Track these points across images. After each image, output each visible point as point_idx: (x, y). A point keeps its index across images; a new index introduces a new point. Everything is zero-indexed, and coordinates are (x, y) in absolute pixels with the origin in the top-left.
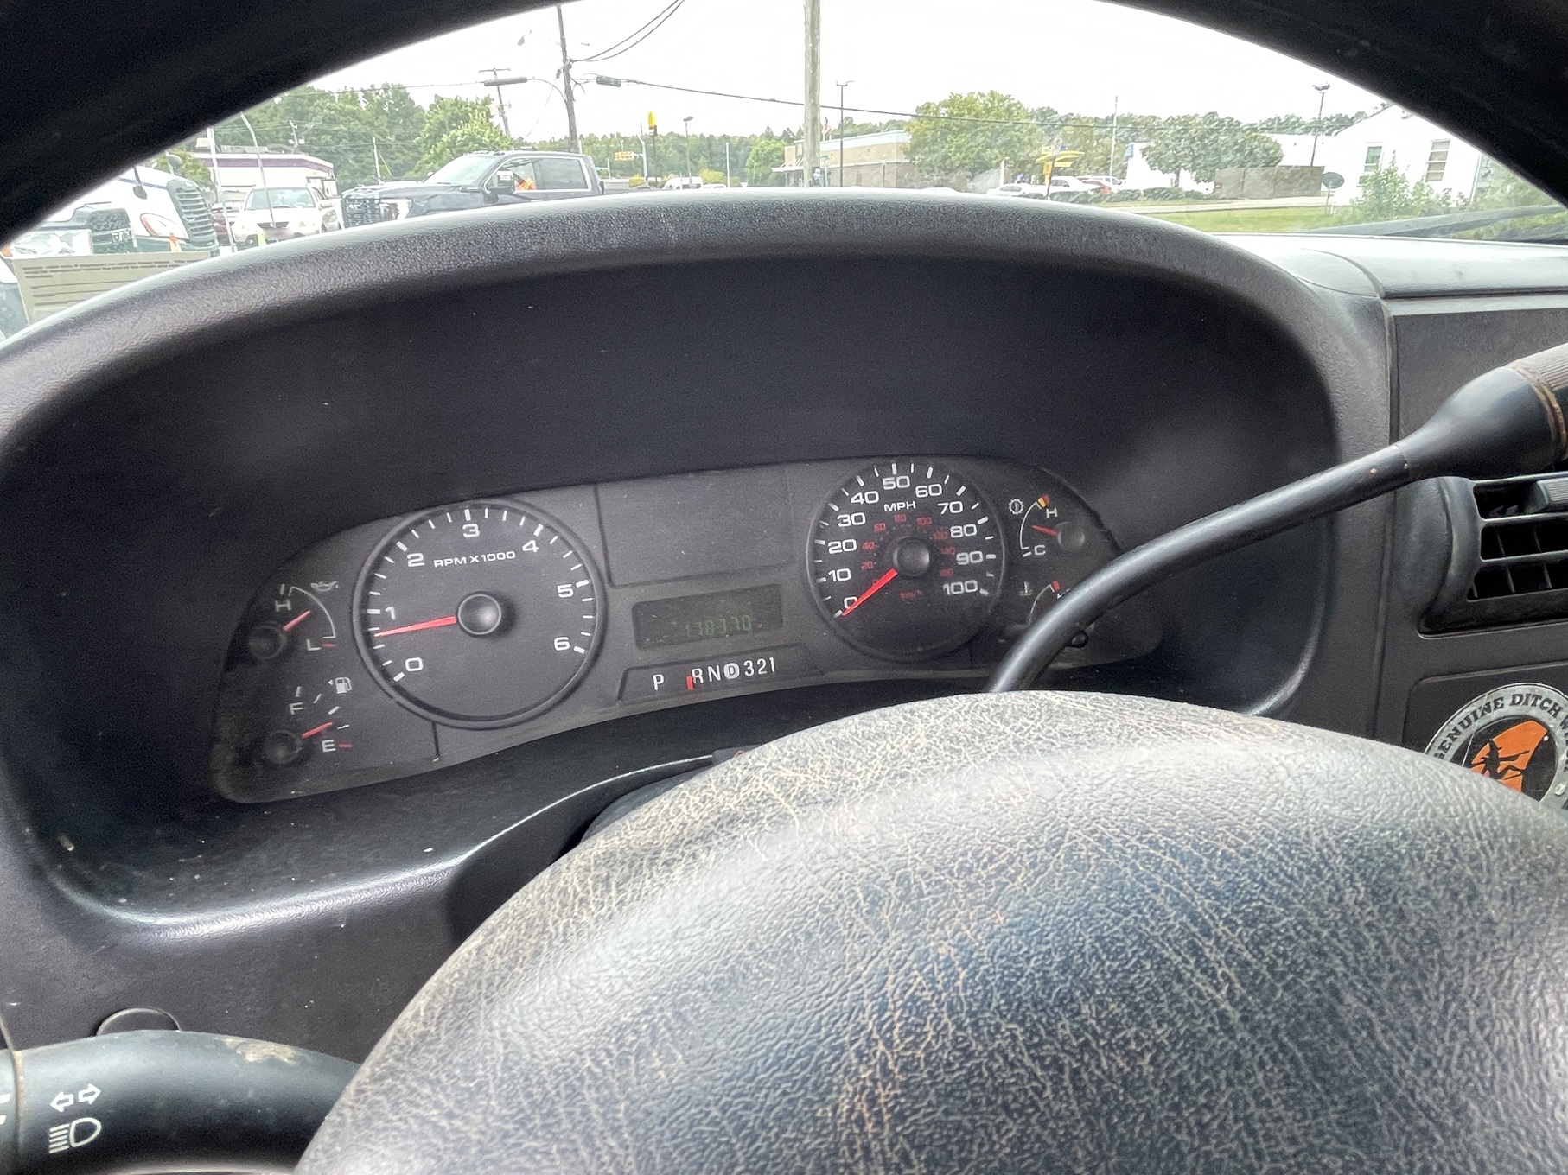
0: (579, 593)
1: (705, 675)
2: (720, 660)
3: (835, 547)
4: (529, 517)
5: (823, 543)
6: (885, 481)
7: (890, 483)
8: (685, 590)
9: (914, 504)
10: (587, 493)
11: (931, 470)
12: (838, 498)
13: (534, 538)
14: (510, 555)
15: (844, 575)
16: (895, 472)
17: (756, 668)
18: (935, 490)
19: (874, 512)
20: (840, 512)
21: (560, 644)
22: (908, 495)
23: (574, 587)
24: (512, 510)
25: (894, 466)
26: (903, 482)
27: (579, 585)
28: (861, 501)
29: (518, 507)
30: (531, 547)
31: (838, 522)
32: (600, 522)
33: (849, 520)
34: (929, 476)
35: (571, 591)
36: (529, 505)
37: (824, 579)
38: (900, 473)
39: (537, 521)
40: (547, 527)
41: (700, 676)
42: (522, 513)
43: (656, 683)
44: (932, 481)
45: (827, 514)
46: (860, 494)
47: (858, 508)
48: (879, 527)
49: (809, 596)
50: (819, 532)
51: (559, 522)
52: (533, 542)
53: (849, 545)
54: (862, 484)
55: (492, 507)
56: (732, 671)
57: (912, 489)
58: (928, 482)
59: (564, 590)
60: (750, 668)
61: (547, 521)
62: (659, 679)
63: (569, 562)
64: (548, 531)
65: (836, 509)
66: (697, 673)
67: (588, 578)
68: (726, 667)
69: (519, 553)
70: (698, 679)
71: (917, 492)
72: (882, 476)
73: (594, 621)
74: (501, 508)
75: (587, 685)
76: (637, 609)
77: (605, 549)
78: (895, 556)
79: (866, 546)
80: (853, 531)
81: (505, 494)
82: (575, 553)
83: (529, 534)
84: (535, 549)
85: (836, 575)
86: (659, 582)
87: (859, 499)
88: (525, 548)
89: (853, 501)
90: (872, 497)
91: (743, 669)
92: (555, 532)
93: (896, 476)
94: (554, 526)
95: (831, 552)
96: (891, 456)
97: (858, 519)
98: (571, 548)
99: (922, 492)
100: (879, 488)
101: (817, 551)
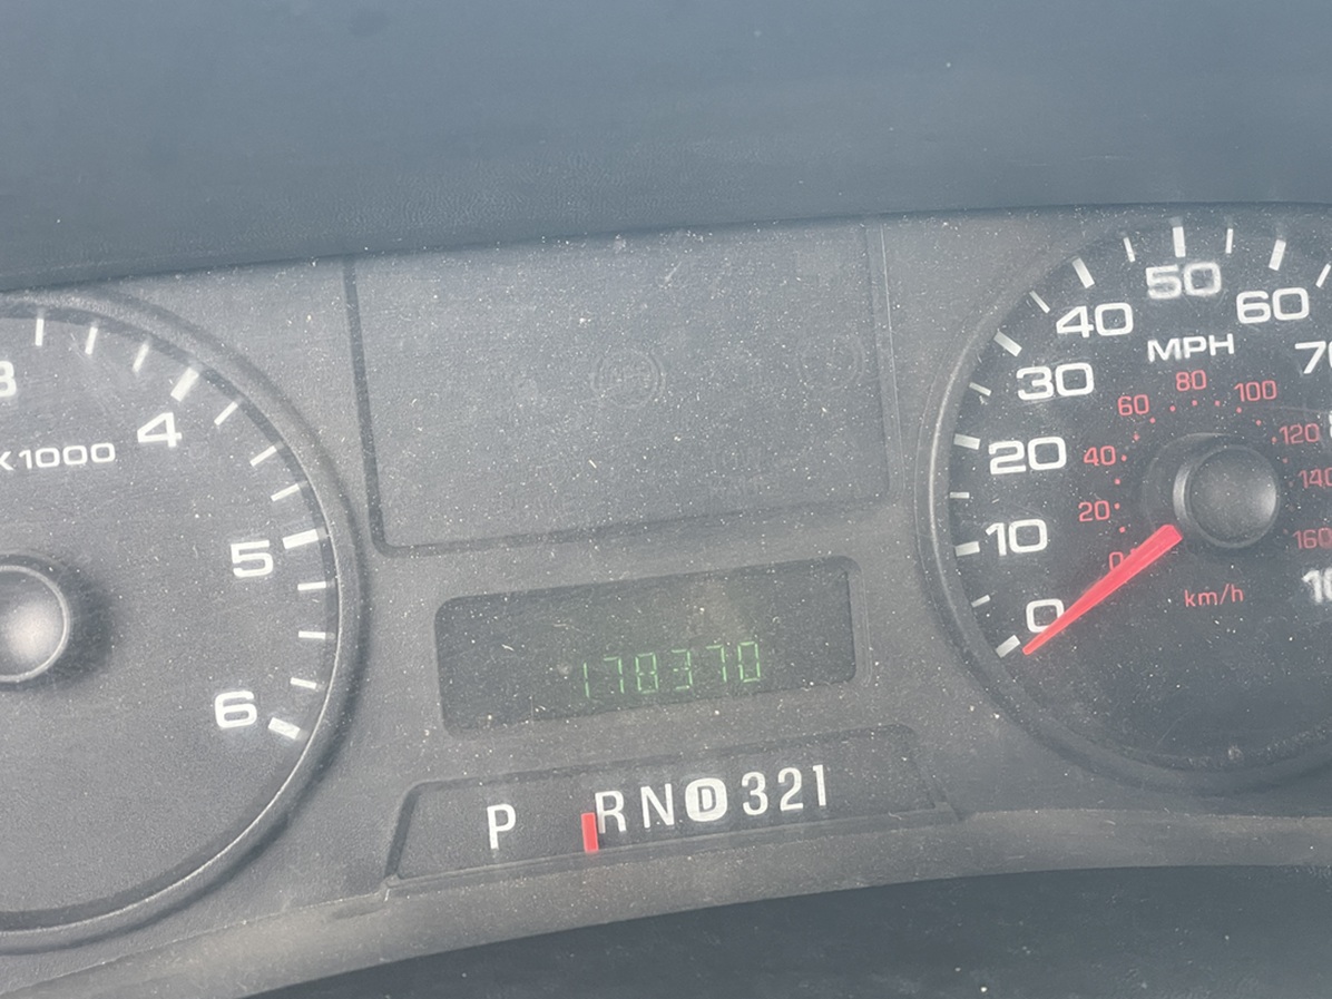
0: (290, 567)
1: (632, 808)
2: (675, 766)
3: (1010, 457)
4: (161, 346)
5: (974, 443)
6: (1152, 275)
7: (1165, 282)
8: (589, 567)
9: (1230, 344)
10: (327, 284)
11: (1280, 248)
12: (1023, 321)
13: (172, 406)
14: (101, 453)
15: (1028, 536)
16: (1180, 249)
17: (775, 792)
18: (1291, 304)
19: (1117, 361)
20: (1024, 361)
21: (233, 709)
22: (1214, 315)
23: (276, 549)
24: (109, 325)
25: (1179, 234)
26: (1201, 279)
27: (291, 542)
28: (1085, 329)
29: (134, 318)
30: (161, 431)
31: (1017, 385)
32: (360, 372)
33: (1045, 383)
34: (1275, 263)
35: (269, 560)
36: (162, 314)
37: (973, 548)
38: (1194, 252)
39: (181, 358)
40: (210, 376)
41: (617, 812)
42: (137, 335)
43: (494, 830)
44: (1286, 277)
45: (992, 365)
46: (1082, 311)
47: (1074, 347)
48: (1129, 406)
49: (930, 588)
50: (969, 414)
51: (244, 364)
52: (168, 418)
53: (1047, 453)
54: (1087, 280)
55: (55, 315)
56: (707, 800)
57: (1226, 304)
58: (1269, 281)
59: (250, 558)
60: (759, 792)
61: (213, 360)
62: (502, 818)
63: (268, 480)
64: (212, 388)
65: (1015, 349)
66: (609, 803)
67: (318, 522)
68: (691, 790)
69: (127, 445)
70: (611, 821)
71: (1241, 308)
72: (1144, 261)
73: (329, 647)
74: (83, 319)
75: (299, 834)
76: (450, 618)
77: (368, 443)
78: (1180, 490)
79: (1093, 458)
80: (1062, 414)
81: (93, 281)
82: (286, 455)
83: (155, 398)
84: (172, 438)
85: (1006, 537)
86: (516, 540)
87: (1077, 322)
88: (143, 436)
89: (1061, 327)
90: (1113, 319)
91: (737, 796)
92: (231, 392)
93: (1182, 264)
94: (232, 376)
95: (995, 470)
96: (1175, 207)
97: (1075, 380)
98: (273, 436)
99: (1256, 308)
100: (1137, 292)
101: (963, 468)
